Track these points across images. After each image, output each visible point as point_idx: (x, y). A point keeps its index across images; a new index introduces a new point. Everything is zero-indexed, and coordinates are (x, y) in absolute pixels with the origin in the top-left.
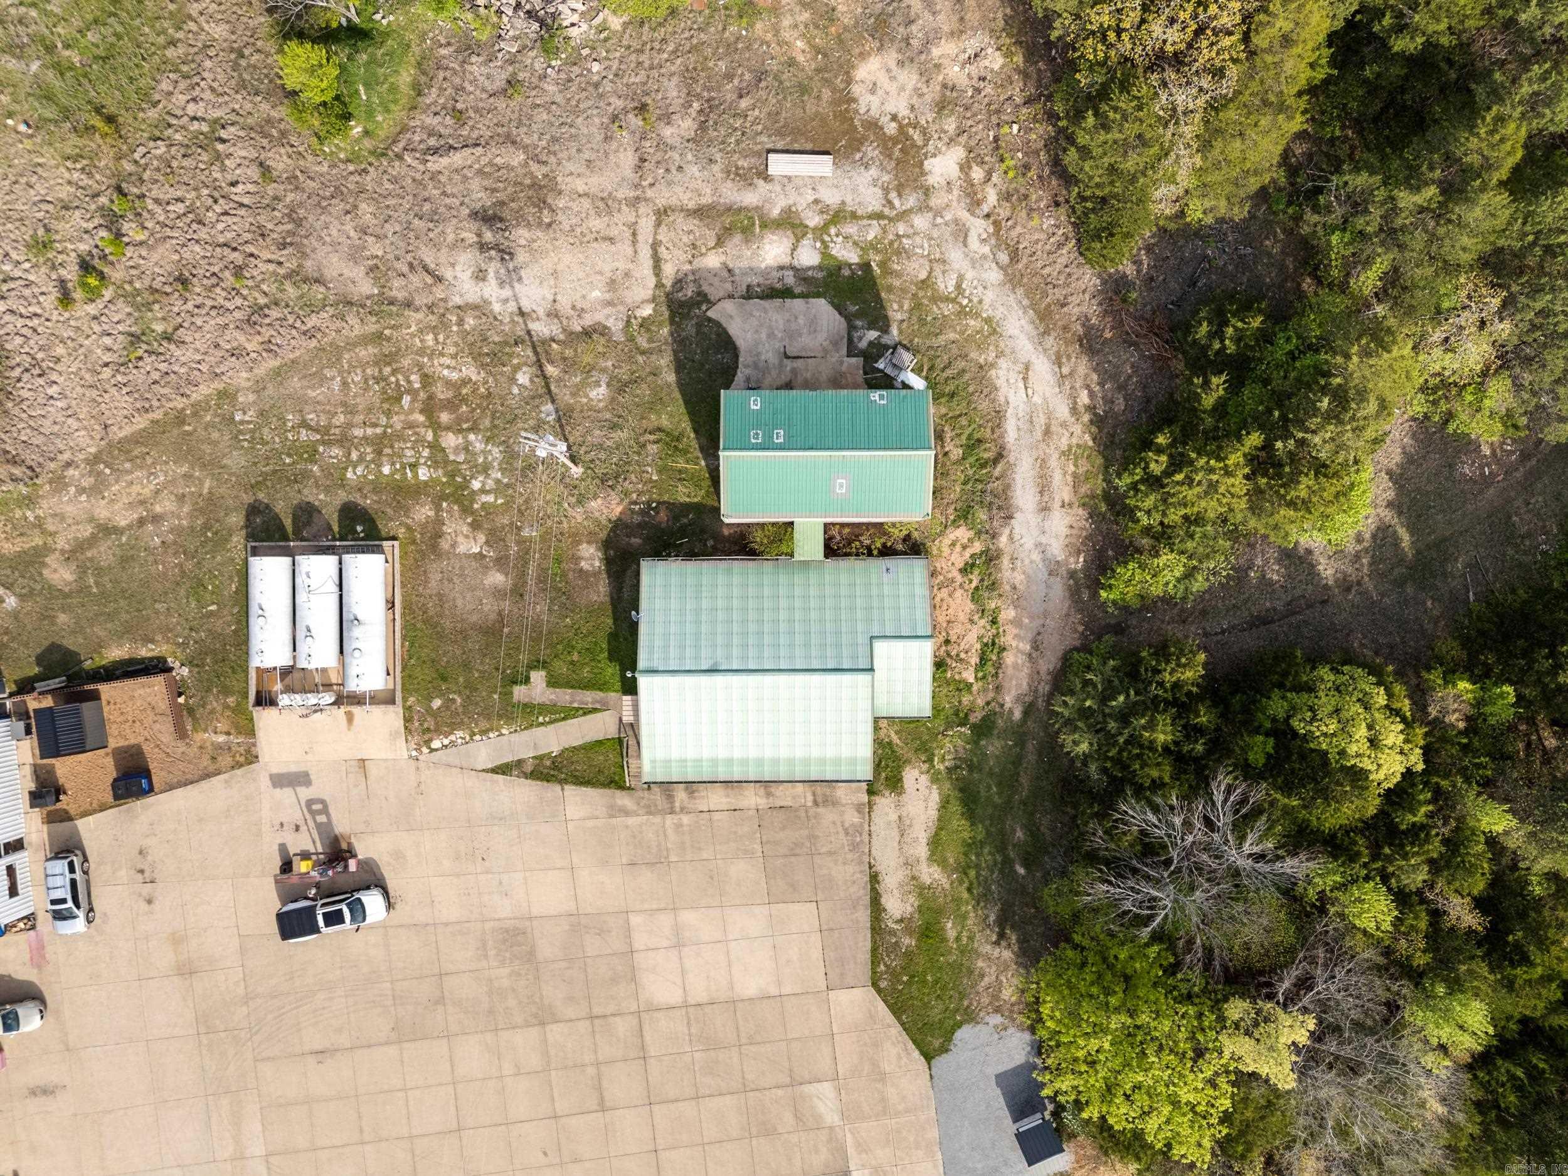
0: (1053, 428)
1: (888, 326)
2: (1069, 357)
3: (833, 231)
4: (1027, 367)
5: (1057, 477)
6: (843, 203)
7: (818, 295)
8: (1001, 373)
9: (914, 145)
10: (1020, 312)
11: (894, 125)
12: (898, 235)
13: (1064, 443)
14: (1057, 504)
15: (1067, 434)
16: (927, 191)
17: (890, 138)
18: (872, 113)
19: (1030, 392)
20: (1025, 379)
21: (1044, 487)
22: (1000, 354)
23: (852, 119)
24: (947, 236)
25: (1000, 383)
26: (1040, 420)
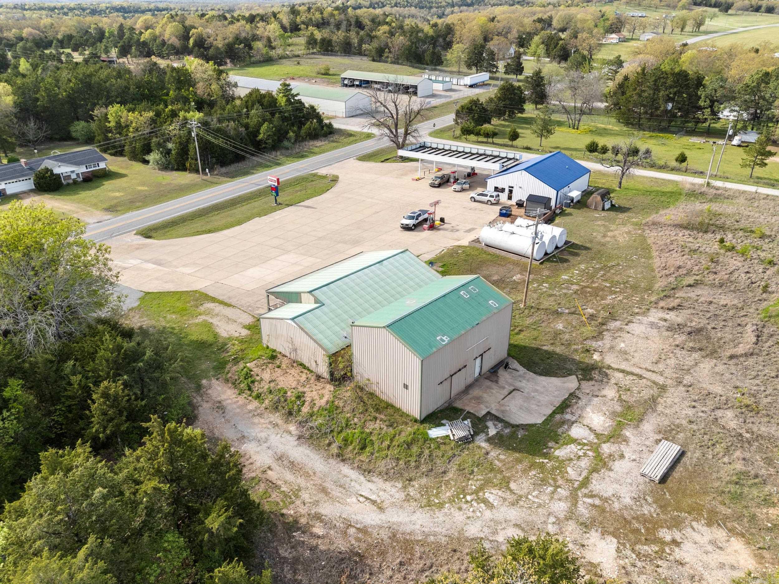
0: (321, 495)
1: (491, 444)
2: (358, 540)
3: (590, 453)
4: (381, 509)
5: (289, 476)
6: (611, 470)
7: (546, 422)
8: (394, 490)
9: (638, 542)
10: (426, 530)
11: (668, 538)
12: (559, 487)
13: (305, 496)
14: (274, 466)
15: (307, 500)
16: (586, 526)
17: (655, 529)
18: (689, 530)
19: (362, 499)
20: (374, 502)
21: (293, 466)
22: (408, 498)
23: (689, 513)
24: (534, 518)
25: (388, 486)
26: (336, 492)
